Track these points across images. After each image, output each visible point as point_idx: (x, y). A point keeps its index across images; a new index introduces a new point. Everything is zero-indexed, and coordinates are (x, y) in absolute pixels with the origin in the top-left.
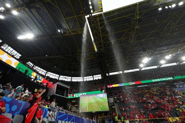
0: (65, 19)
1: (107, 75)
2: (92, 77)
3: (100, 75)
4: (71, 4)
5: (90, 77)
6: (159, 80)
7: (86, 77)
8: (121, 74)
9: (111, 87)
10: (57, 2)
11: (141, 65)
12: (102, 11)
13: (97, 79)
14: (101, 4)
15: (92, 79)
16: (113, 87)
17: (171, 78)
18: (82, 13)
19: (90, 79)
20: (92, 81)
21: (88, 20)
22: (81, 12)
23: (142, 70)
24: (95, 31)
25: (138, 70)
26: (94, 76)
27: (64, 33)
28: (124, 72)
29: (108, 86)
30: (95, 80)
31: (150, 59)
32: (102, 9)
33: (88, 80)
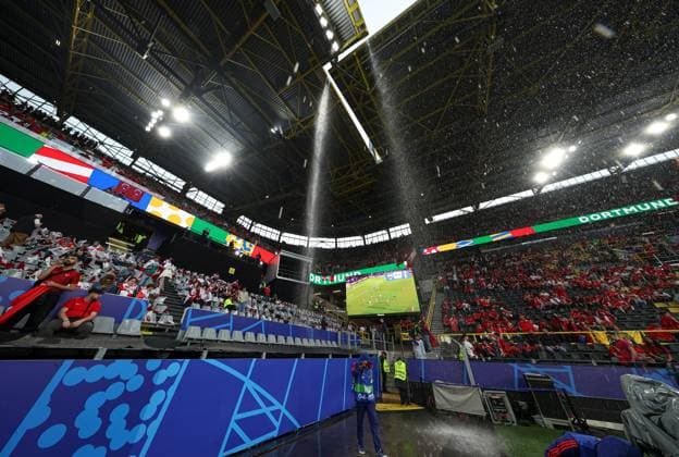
0: (281, 96)
1: (427, 222)
2: (384, 232)
3: (408, 225)
4: (280, 48)
5: (380, 233)
6: (606, 215)
7: (369, 236)
8: (469, 213)
9: (434, 251)
10: (248, 55)
11: (540, 178)
12: (366, 34)
13: (399, 235)
14: (358, 9)
15: (386, 238)
16: (438, 252)
17: (667, 201)
18: (315, 63)
19: (381, 239)
20: (387, 241)
21: (333, 77)
22: (310, 61)
23: (544, 191)
24: (359, 105)
25: (529, 193)
26: (391, 230)
27: (287, 132)
28: (478, 207)
29: (425, 251)
30: (396, 239)
31: (573, 149)
32: (363, 26)
33: (375, 241)
